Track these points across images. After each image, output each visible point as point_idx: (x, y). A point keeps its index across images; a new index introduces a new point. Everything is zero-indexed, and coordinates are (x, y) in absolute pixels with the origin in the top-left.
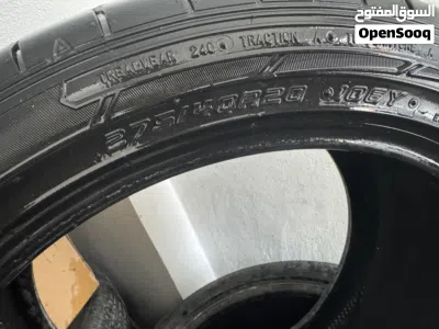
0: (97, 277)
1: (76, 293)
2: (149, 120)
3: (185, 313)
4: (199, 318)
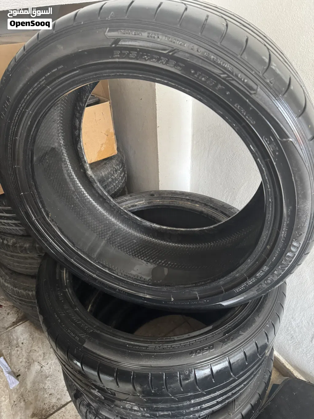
0: (118, 149)
1: (103, 149)
2: (128, 52)
3: (152, 195)
4: (158, 202)
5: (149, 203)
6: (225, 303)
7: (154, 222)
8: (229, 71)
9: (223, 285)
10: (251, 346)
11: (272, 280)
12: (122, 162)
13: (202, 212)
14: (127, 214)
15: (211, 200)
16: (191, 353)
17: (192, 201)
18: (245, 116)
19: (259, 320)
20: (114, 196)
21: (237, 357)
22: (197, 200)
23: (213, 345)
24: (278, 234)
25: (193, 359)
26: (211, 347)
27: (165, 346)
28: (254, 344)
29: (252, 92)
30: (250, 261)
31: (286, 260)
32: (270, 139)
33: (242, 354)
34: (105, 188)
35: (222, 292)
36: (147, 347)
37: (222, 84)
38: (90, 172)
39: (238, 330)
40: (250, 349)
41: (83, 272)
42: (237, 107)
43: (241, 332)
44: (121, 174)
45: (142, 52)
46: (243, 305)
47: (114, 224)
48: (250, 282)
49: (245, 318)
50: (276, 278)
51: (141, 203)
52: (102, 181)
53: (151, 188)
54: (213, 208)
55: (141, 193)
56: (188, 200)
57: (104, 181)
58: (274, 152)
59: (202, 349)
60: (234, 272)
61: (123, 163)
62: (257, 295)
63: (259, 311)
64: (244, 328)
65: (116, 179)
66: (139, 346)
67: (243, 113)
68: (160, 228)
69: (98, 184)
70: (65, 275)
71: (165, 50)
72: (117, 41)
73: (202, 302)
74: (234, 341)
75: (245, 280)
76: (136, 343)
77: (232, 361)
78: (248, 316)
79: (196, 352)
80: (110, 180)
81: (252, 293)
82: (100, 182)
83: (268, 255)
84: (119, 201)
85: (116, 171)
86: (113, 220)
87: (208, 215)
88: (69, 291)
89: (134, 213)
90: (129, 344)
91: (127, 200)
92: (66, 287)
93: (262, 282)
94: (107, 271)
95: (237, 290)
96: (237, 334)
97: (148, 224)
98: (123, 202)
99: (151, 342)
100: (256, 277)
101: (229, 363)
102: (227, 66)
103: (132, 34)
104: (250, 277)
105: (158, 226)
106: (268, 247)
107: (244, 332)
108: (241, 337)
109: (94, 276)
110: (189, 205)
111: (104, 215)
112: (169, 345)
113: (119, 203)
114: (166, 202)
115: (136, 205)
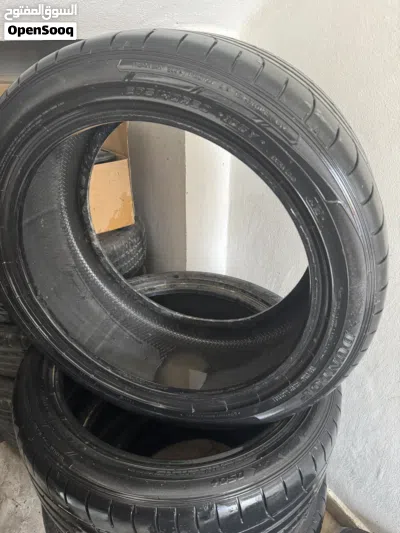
1: (116, 217)
2: (144, 89)
3: (176, 277)
4: (183, 285)
5: (171, 286)
6: (261, 417)
7: (175, 310)
8: (265, 116)
9: (259, 392)
10: (293, 475)
11: (320, 386)
12: (140, 234)
13: (237, 300)
14: (142, 298)
15: (250, 286)
16: (214, 481)
17: (227, 286)
18: (284, 171)
19: (304, 440)
20: (127, 276)
21: (274, 490)
22: (232, 284)
23: (242, 471)
24: (327, 323)
25: (215, 490)
26: (240, 474)
27: (179, 471)
28: (297, 471)
29: (292, 142)
30: (292, 360)
31: (337, 358)
32: (315, 202)
33: (281, 484)
34: (116, 265)
35: (257, 401)
36: (155, 472)
37: (257, 131)
38: (96, 243)
39: (277, 453)
40: (291, 479)
41: (78, 371)
42: (273, 160)
43: (280, 456)
44: (138, 249)
45: (161, 89)
46: (284, 419)
47: (124, 311)
48: (293, 387)
49: (286, 437)
50: (325, 383)
51: (161, 286)
52: (112, 256)
53: (175, 268)
54: (252, 295)
55: (162, 274)
56: (221, 284)
57: (115, 257)
58: (319, 217)
59: (228, 477)
60: (273, 375)
61: (141, 236)
62: (302, 406)
63: (305, 428)
64: (285, 451)
65: (131, 256)
66: (145, 470)
67: (281, 168)
68: (184, 318)
69: (107, 258)
70: (53, 373)
71: (188, 87)
72: (131, 75)
73: (232, 415)
74: (271, 467)
75: (286, 385)
76: (141, 467)
77: (267, 495)
78: (290, 434)
79: (219, 480)
80: (123, 256)
81: (296, 403)
82: (110, 257)
83: (315, 351)
84: (133, 282)
85: (132, 245)
86: (123, 305)
87: (244, 303)
88: (57, 395)
89: (152, 298)
90: (131, 468)
91: (143, 282)
92: (54, 390)
93: (308, 388)
94: (109, 371)
95: (276, 398)
96: (275, 458)
97: (167, 311)
98: (138, 283)
99: (161, 466)
100: (300, 380)
101: (264, 496)
102: (262, 109)
103: (149, 68)
104: (293, 380)
105: (181, 316)
106: (315, 340)
107: (284, 455)
108: (281, 461)
109: (92, 376)
110: (222, 290)
111: (112, 300)
112: (185, 470)
113: (133, 285)
114: (194, 286)
115: (154, 289)
